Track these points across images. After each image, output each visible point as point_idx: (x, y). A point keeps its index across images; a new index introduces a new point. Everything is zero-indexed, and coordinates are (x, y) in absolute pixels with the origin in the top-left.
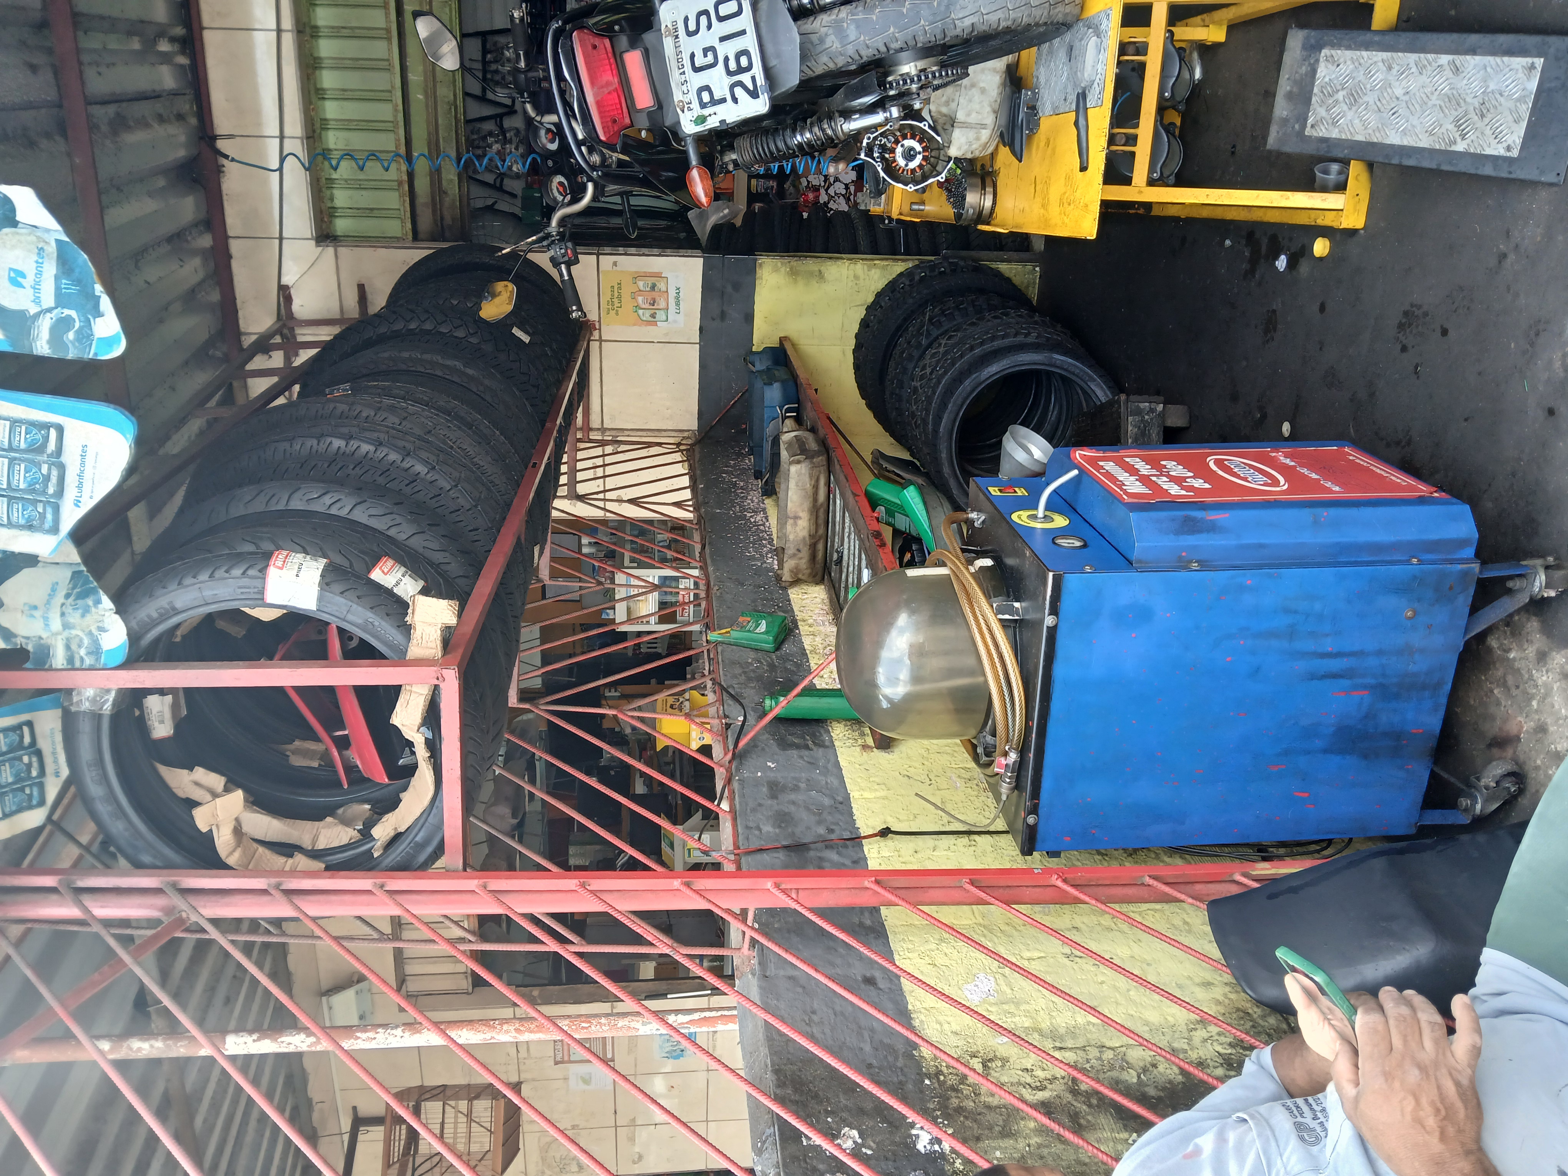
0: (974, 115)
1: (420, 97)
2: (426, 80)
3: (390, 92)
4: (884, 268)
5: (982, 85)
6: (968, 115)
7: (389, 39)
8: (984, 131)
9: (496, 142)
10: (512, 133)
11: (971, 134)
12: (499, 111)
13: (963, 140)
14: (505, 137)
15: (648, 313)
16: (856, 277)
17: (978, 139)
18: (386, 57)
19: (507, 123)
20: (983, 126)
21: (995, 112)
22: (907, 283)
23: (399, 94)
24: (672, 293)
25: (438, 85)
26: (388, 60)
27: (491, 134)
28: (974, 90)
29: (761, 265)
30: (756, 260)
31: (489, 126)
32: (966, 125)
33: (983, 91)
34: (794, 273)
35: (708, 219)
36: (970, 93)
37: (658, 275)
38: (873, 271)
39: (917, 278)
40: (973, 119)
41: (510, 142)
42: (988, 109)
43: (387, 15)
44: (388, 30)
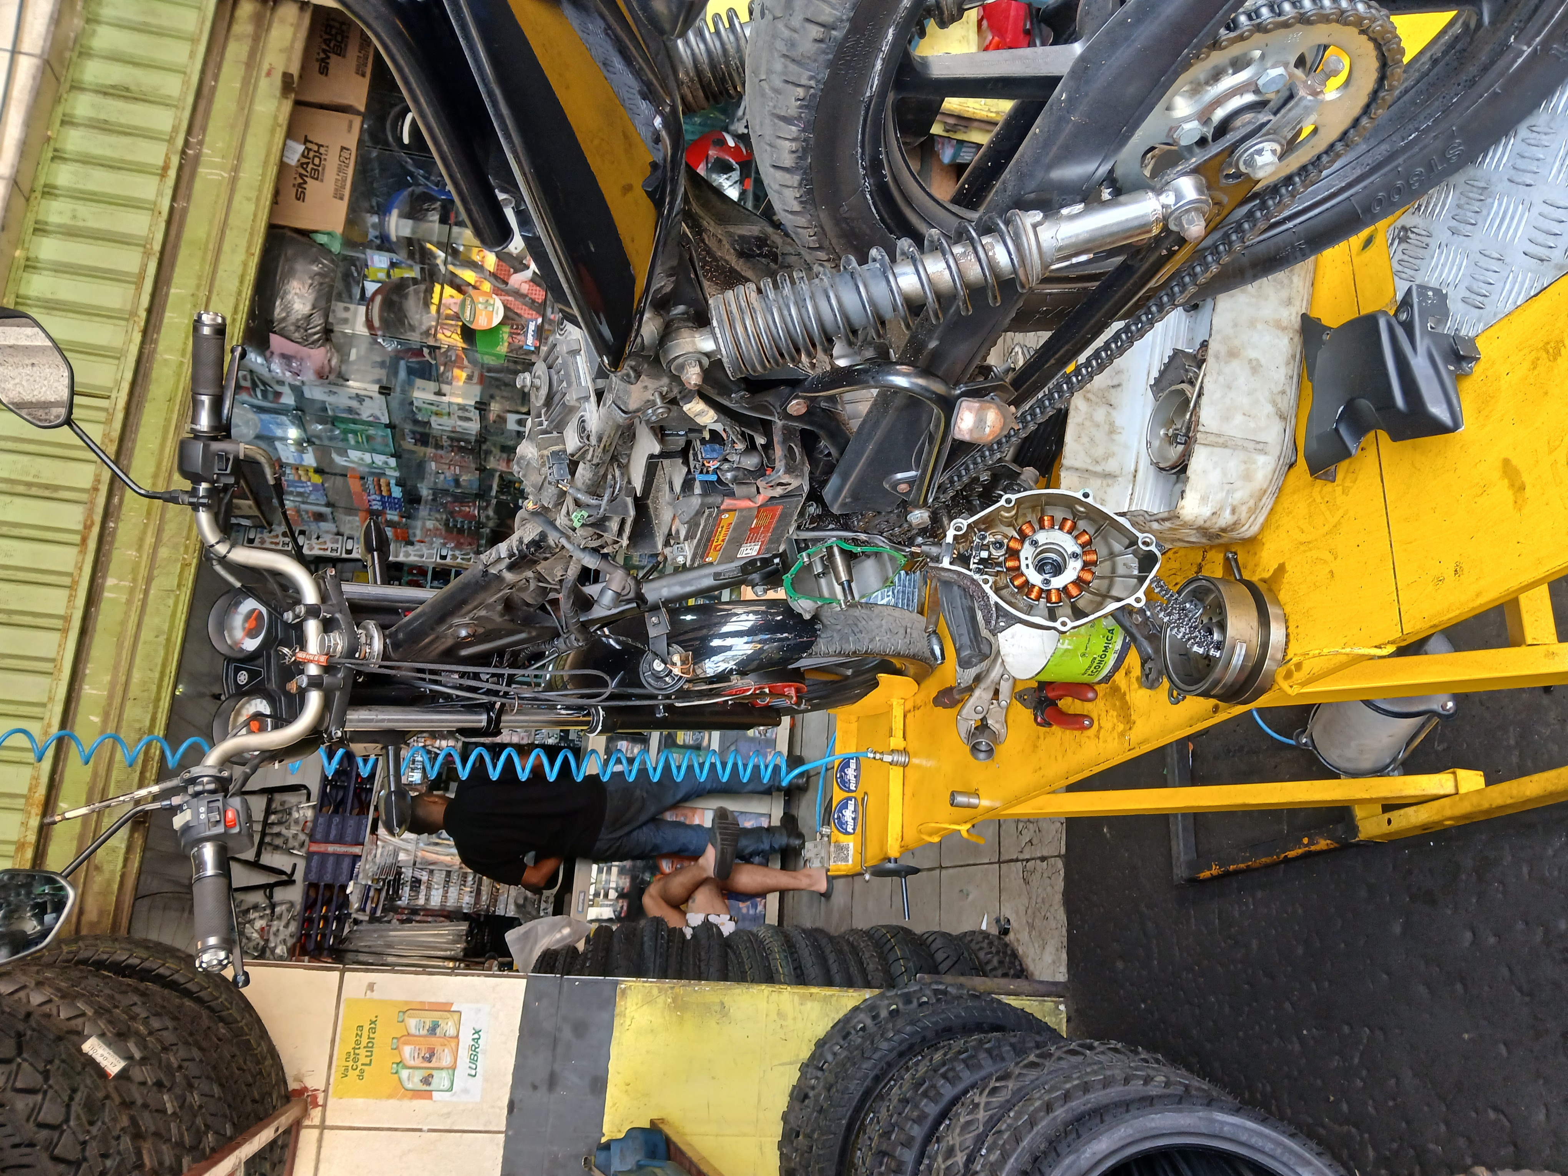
0: (1238, 419)
1: (95, 719)
2: (111, 696)
3: (43, 705)
4: (826, 1000)
5: (1252, 354)
6: (1226, 418)
7: (65, 631)
8: (1261, 459)
9: (261, 917)
10: (284, 907)
11: (1234, 464)
12: (272, 879)
13: (1215, 477)
14: (273, 912)
15: (418, 1075)
16: (781, 1014)
17: (1247, 477)
18: (52, 655)
19: (279, 894)
20: (1261, 447)
21: (1282, 417)
22: (869, 1022)
23: (58, 709)
24: (466, 1039)
25: (129, 704)
26: (53, 660)
27: (256, 907)
28: (1235, 364)
29: (624, 991)
30: (617, 983)
31: (258, 898)
32: (1224, 443)
33: (1255, 367)
34: (678, 1006)
35: (536, 942)
36: (1227, 370)
37: (445, 1008)
38: (809, 1005)
39: (884, 1014)
40: (1236, 427)
41: (280, 918)
42: (1269, 409)
43: (71, 598)
44: (67, 619)
